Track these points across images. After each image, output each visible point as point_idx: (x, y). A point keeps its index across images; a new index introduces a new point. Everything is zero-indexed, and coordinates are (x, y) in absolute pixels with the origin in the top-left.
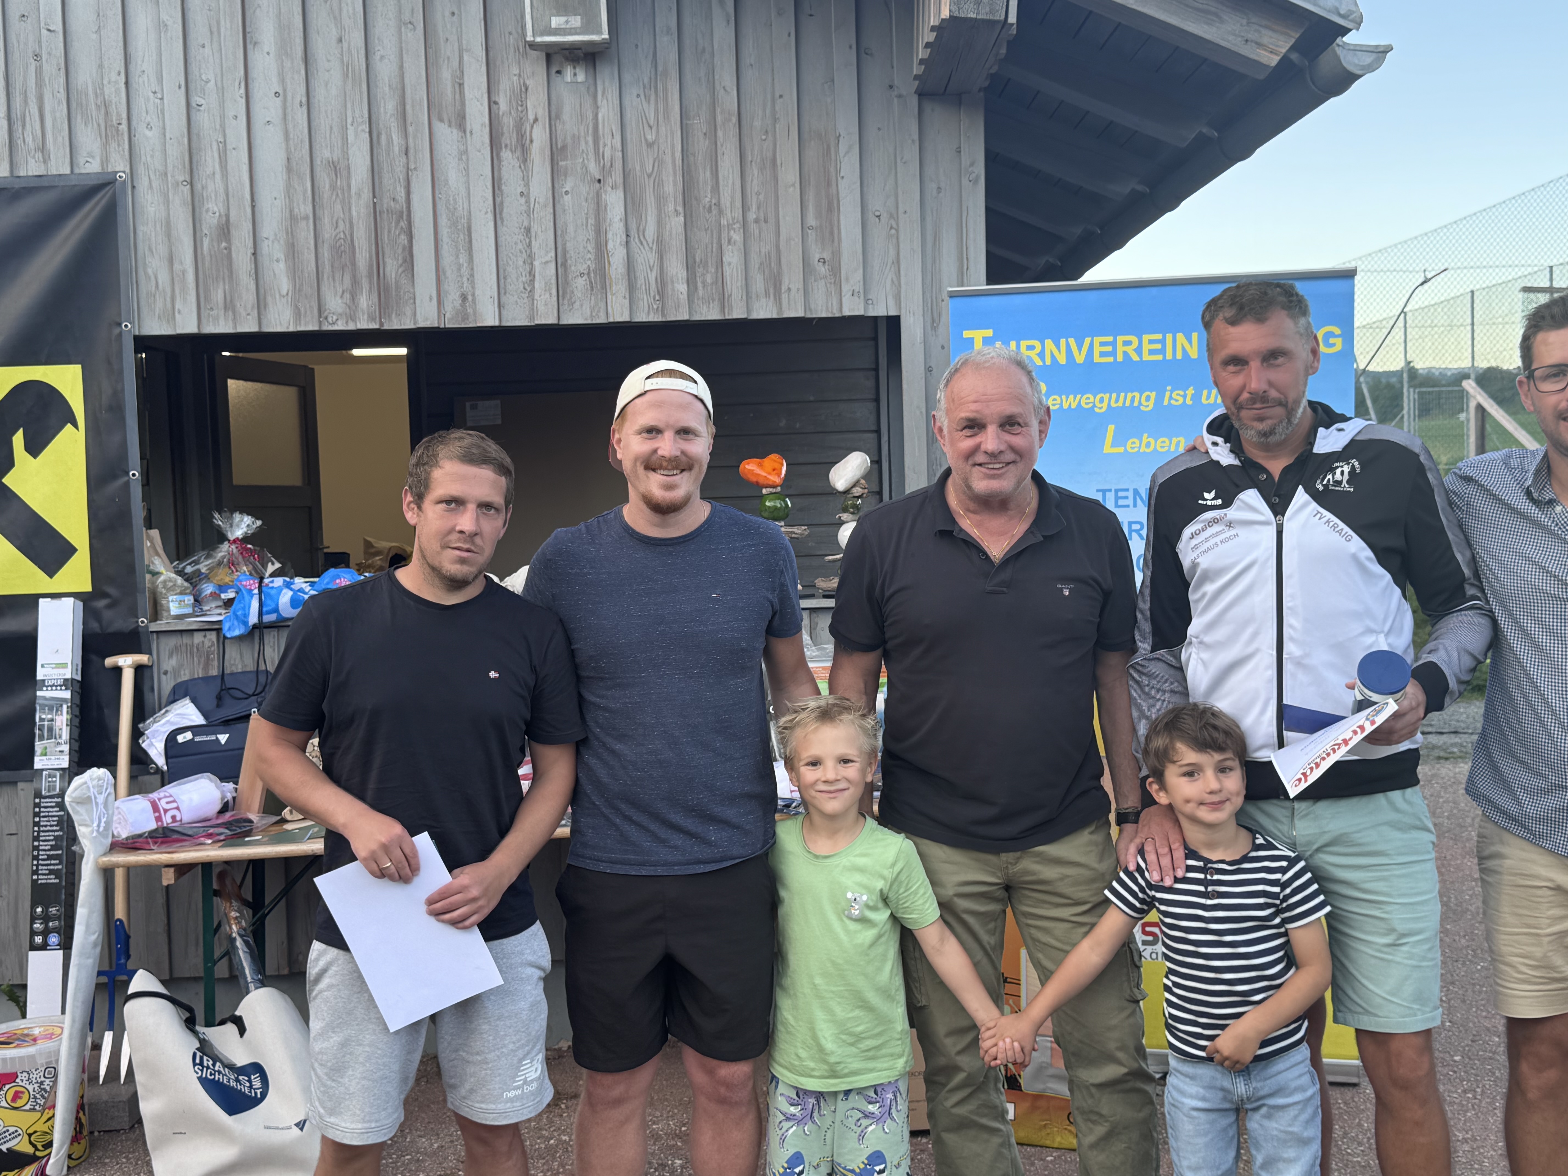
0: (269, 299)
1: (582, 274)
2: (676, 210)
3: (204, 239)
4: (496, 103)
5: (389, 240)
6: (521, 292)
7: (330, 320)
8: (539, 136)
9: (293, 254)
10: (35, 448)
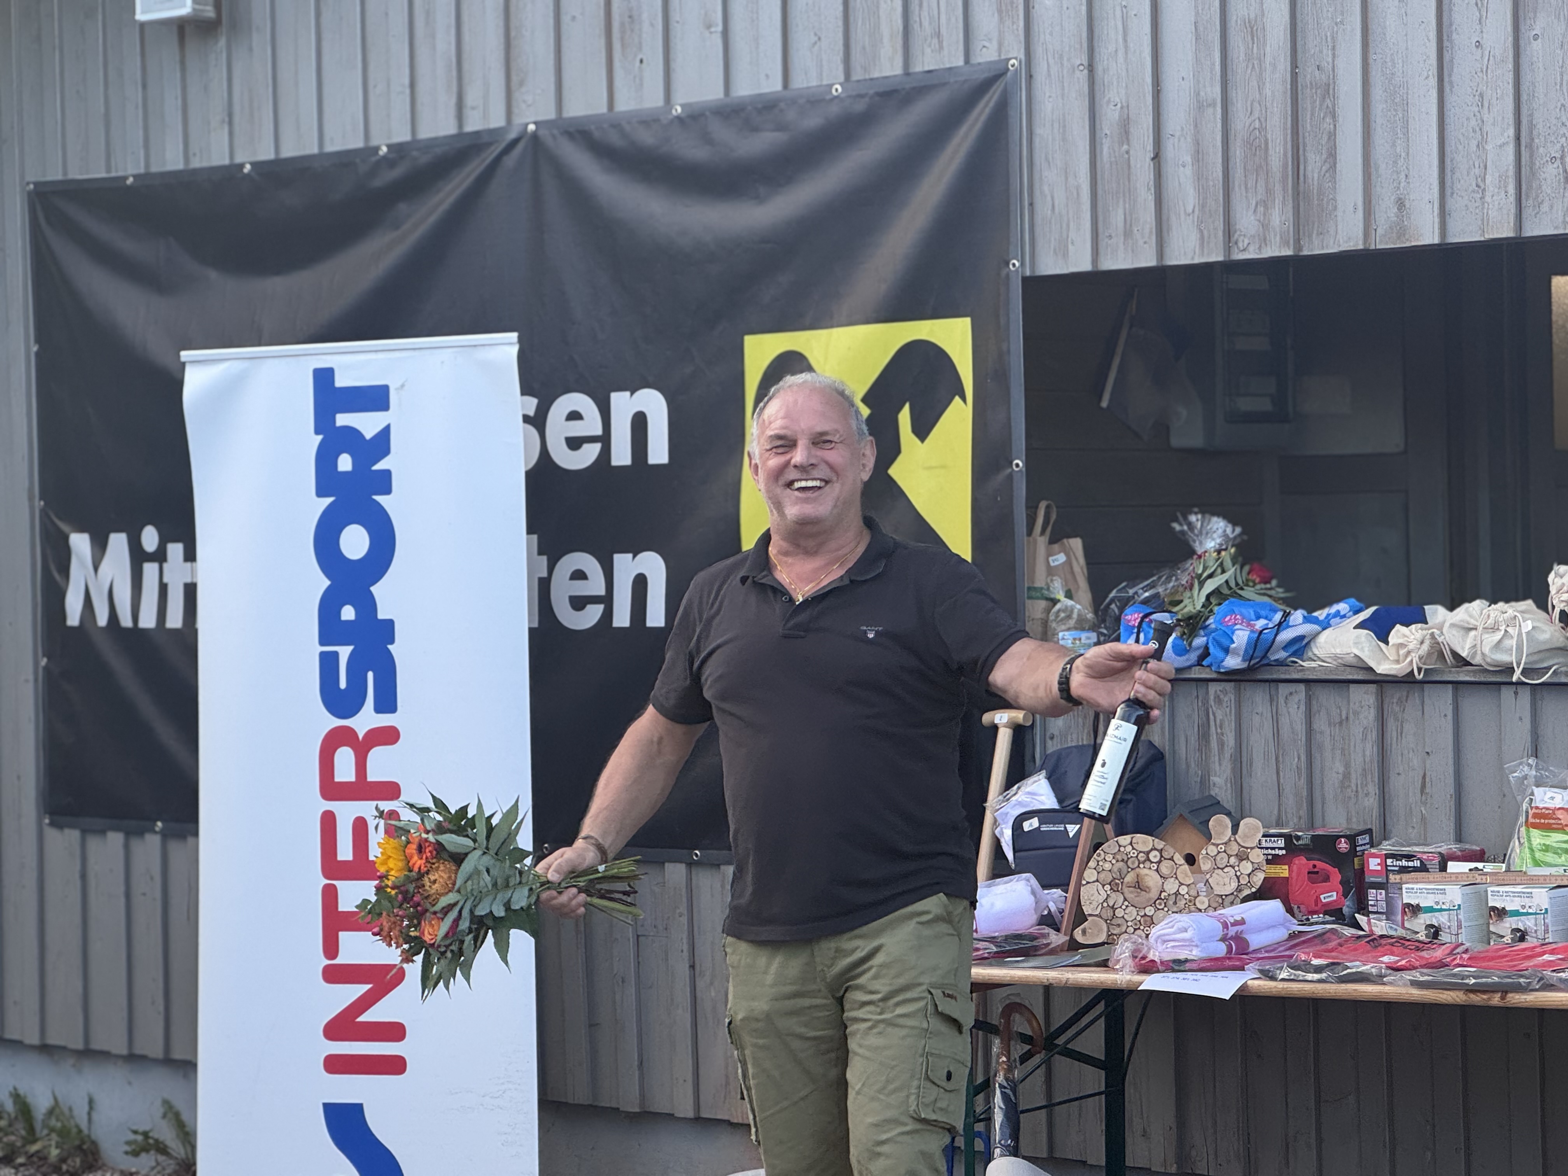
0: (1173, 218)
3: (1104, 140)
5: (1312, 126)
6: (1473, 191)
7: (1240, 245)
9: (1198, 155)
10: (922, 430)
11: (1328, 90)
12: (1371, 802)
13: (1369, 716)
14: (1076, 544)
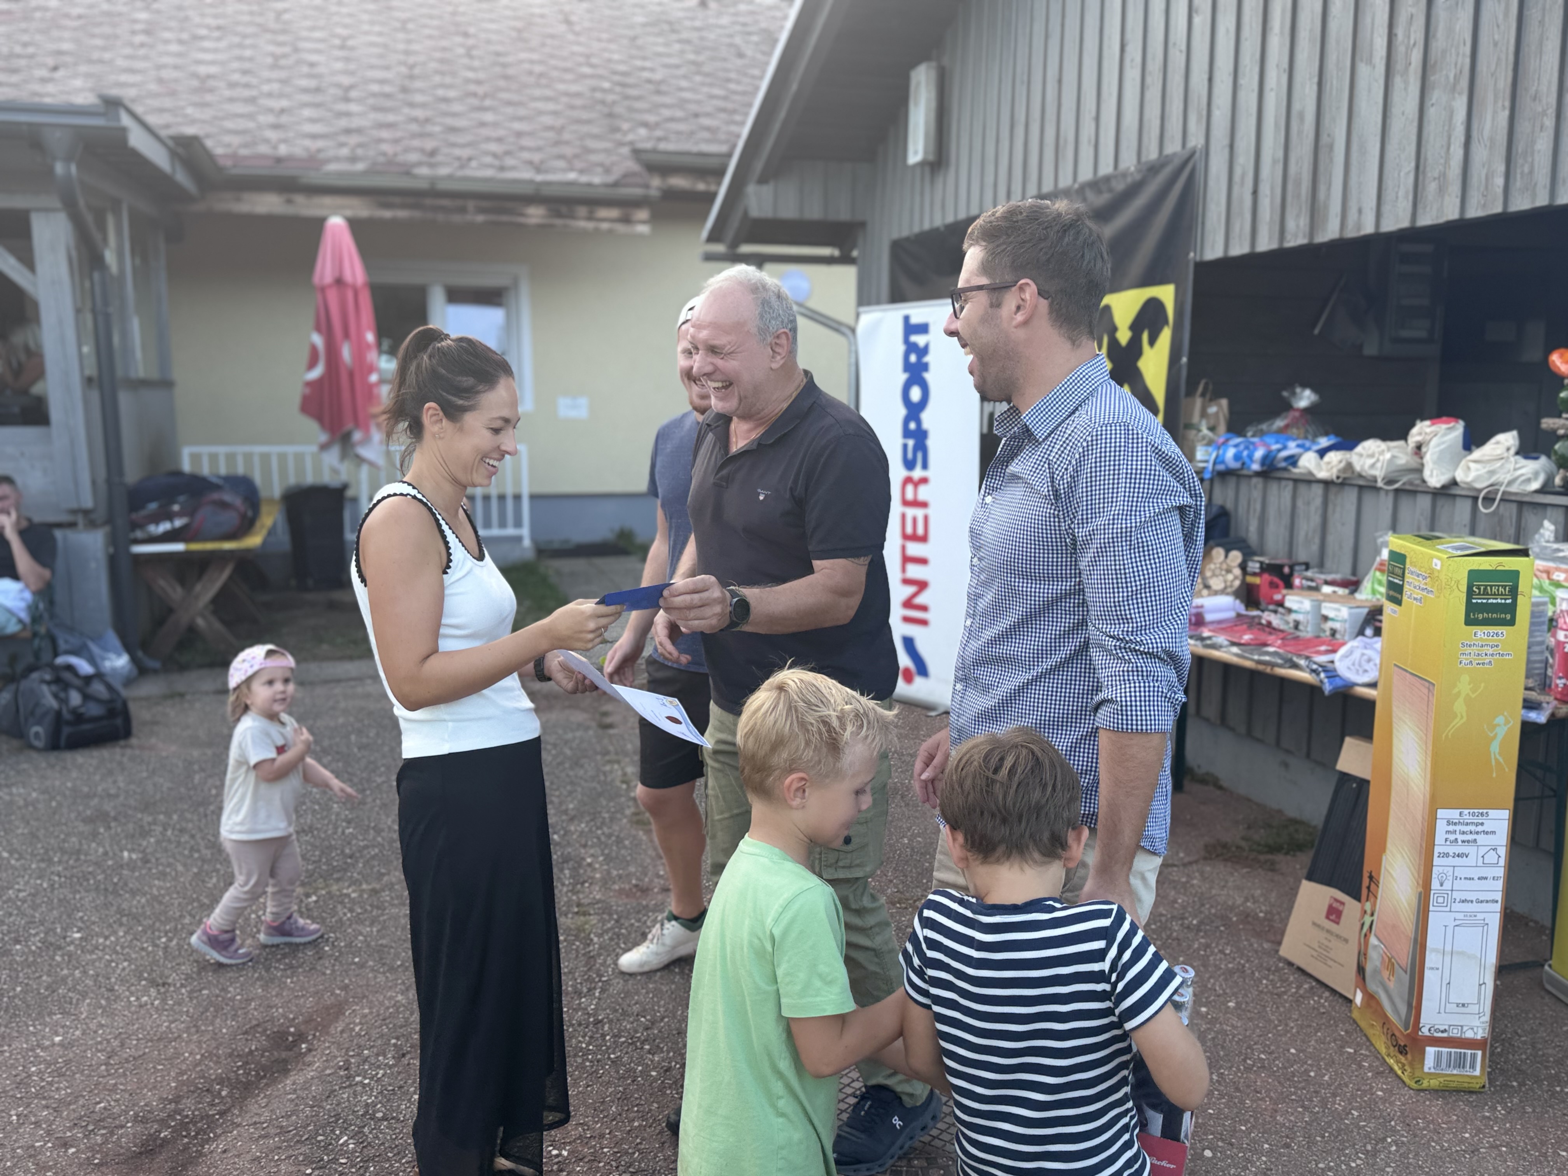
1: (1435, 179)
2: (1503, 106)
3: (1234, 187)
4: (1396, 35)
5: (1322, 169)
6: (1392, 201)
7: (1287, 239)
8: (1416, 56)
9: (1272, 189)
10: (1152, 342)
11: (1331, 147)
12: (1315, 547)
13: (1318, 501)
14: (1224, 402)
